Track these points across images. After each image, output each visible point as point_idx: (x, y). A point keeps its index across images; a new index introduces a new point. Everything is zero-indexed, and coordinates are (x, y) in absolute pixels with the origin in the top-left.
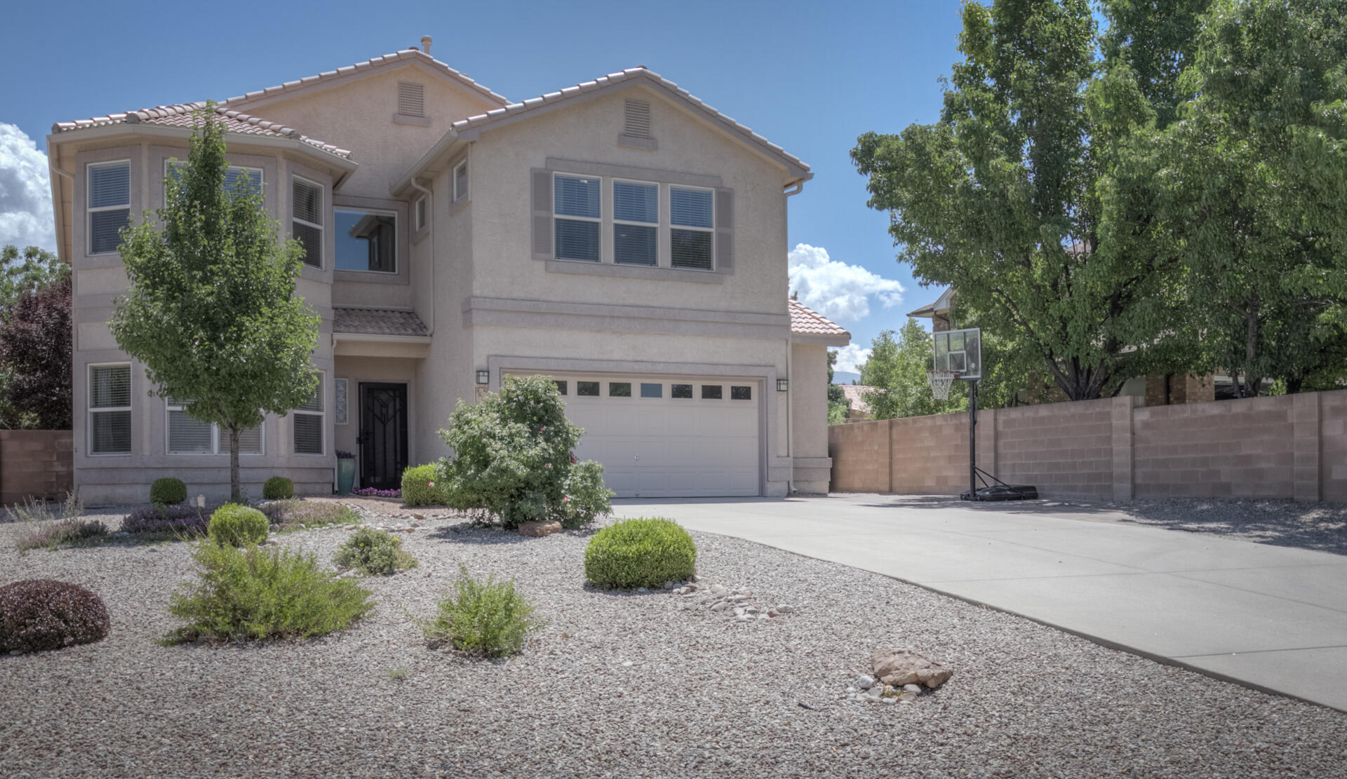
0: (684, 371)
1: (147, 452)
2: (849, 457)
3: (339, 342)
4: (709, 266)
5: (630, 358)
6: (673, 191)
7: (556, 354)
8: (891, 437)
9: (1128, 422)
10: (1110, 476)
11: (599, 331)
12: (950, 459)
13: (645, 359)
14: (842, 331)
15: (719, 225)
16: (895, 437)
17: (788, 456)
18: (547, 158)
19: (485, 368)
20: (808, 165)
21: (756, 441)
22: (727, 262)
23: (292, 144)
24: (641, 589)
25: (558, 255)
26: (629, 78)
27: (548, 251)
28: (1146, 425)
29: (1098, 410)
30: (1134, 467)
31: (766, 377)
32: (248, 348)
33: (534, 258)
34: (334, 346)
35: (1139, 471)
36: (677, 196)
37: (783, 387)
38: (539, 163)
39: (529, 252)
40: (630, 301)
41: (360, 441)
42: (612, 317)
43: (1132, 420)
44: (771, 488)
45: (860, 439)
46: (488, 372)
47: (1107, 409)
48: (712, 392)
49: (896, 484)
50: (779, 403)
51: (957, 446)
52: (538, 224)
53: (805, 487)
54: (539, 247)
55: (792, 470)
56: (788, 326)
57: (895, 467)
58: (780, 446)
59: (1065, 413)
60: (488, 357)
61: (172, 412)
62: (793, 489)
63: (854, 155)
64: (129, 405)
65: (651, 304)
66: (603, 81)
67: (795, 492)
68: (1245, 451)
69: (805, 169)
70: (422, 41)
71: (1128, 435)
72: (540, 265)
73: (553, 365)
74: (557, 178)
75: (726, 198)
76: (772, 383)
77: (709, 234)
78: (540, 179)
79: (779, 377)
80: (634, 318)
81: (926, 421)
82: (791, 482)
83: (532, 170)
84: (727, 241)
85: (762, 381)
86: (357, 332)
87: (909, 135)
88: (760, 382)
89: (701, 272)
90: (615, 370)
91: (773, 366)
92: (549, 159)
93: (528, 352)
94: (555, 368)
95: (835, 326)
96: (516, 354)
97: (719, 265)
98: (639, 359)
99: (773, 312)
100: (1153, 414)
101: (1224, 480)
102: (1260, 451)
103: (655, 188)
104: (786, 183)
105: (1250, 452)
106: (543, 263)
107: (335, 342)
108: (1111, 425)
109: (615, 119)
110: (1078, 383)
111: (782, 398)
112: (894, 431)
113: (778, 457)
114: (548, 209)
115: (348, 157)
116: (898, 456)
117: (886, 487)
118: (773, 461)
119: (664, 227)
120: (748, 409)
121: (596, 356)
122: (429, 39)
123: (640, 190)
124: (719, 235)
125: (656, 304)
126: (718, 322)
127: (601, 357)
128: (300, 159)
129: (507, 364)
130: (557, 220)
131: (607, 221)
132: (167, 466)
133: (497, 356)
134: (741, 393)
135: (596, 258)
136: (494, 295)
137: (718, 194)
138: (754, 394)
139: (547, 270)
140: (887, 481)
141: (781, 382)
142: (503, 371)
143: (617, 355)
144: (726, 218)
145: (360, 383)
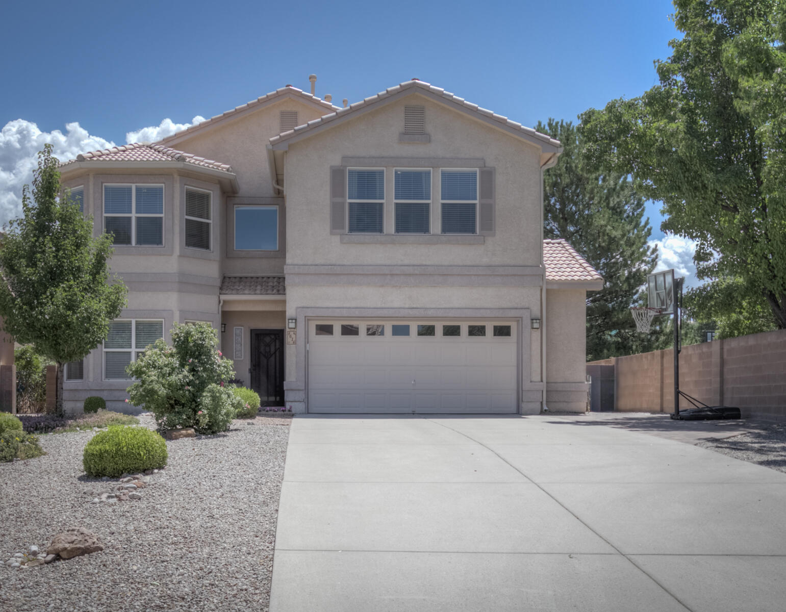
0: (450, 315)
1: (91, 380)
3: (224, 301)
4: (473, 231)
5: (407, 306)
6: (443, 174)
7: (348, 305)
8: (662, 365)
11: (382, 286)
13: (418, 306)
15: (482, 197)
16: (665, 365)
17: (542, 381)
18: (343, 158)
19: (294, 316)
21: (516, 368)
22: (489, 226)
23: (180, 165)
25: (351, 230)
26: (404, 89)
27: (343, 228)
31: (522, 318)
33: (332, 233)
34: (221, 304)
36: (447, 177)
38: (337, 161)
39: (328, 229)
40: (406, 262)
41: (250, 371)
42: (392, 275)
44: (525, 406)
45: (646, 367)
46: (296, 320)
48: (477, 331)
50: (534, 338)
52: (336, 209)
54: (336, 225)
55: (545, 392)
56: (543, 275)
57: (665, 391)
58: (534, 373)
60: (297, 308)
61: (107, 352)
62: (545, 408)
65: (424, 263)
66: (383, 95)
67: (545, 410)
69: (556, 146)
70: (310, 78)
72: (336, 239)
73: (345, 313)
74: (351, 172)
75: (488, 175)
76: (527, 322)
77: (474, 205)
78: (337, 174)
79: (533, 317)
80: (410, 275)
82: (544, 403)
83: (331, 167)
84: (489, 210)
85: (519, 320)
86: (238, 294)
88: (518, 322)
89: (468, 236)
91: (528, 309)
92: (344, 158)
93: (327, 304)
94: (346, 315)
96: (318, 306)
97: (482, 229)
98: (415, 306)
99: (529, 264)
103: (428, 173)
106: (338, 237)
107: (222, 302)
109: (396, 122)
111: (536, 335)
112: (665, 360)
113: (531, 382)
114: (343, 196)
115: (228, 170)
116: (667, 381)
117: (658, 408)
118: (527, 385)
119: (436, 202)
120: (508, 344)
121: (379, 306)
122: (314, 77)
123: (418, 175)
124: (482, 205)
125: (428, 263)
126: (479, 275)
127: (383, 306)
128: (189, 174)
129: (310, 313)
130: (350, 204)
131: (389, 202)
132: (103, 388)
133: (303, 308)
134: (502, 331)
135: (381, 231)
136: (301, 263)
137: (482, 173)
138: (514, 331)
139: (342, 242)
140: (659, 401)
141: (534, 321)
142: (308, 319)
143: (396, 304)
144: (489, 191)
145: (251, 330)
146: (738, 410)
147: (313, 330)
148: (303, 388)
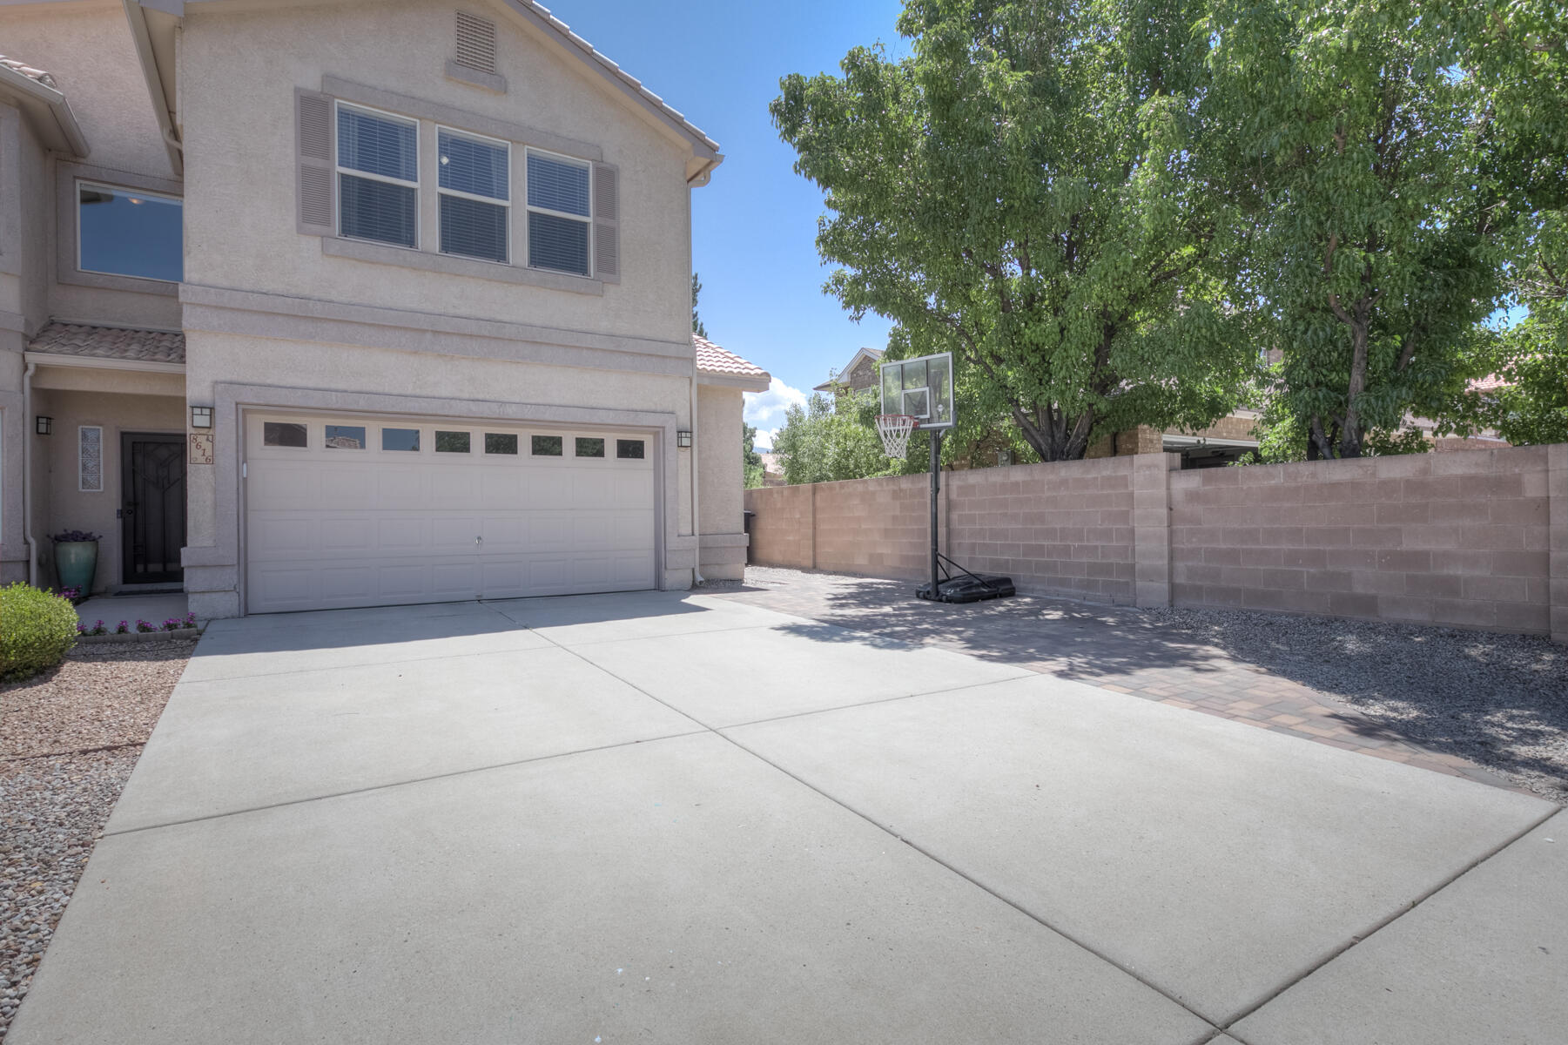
0: (548, 417)
2: (766, 525)
4: (583, 270)
5: (466, 396)
6: (531, 159)
7: (341, 386)
8: (814, 504)
9: (1163, 492)
10: (1130, 570)
11: (415, 353)
12: (886, 533)
13: (488, 397)
14: (759, 372)
15: (598, 214)
16: (819, 503)
17: (693, 535)
18: (325, 77)
19: (207, 401)
20: (717, 144)
21: (652, 514)
22: (610, 265)
25: (346, 230)
27: (327, 222)
28: (1192, 497)
29: (1106, 473)
30: (1171, 558)
31: (664, 428)
33: (300, 230)
35: (1180, 565)
36: (536, 164)
37: (686, 442)
38: (311, 80)
39: (292, 219)
40: (463, 311)
41: (122, 514)
42: (435, 332)
43: (1168, 488)
44: (671, 576)
45: (779, 505)
46: (212, 409)
47: (1122, 472)
48: (590, 448)
49: (820, 560)
50: (681, 464)
51: (895, 518)
52: (310, 178)
53: (715, 572)
54: (310, 213)
55: (698, 549)
56: (693, 361)
57: (819, 540)
58: (683, 522)
59: (1052, 477)
60: (216, 383)
62: (699, 578)
65: (499, 317)
67: (701, 582)
68: (1408, 545)
69: (716, 148)
71: (1164, 511)
72: (312, 243)
73: (334, 401)
74: (345, 115)
75: (608, 176)
76: (671, 436)
77: (585, 225)
78: (311, 108)
79: (681, 428)
80: (471, 336)
81: (854, 486)
82: (697, 569)
83: (297, 90)
84: (609, 237)
85: (658, 432)
86: (76, 354)
88: (656, 434)
89: (575, 278)
90: (439, 412)
91: (672, 413)
92: (328, 78)
93: (292, 380)
94: (338, 407)
95: (752, 367)
96: (269, 381)
97: (599, 269)
98: (481, 396)
99: (674, 340)
100: (1206, 481)
101: (1359, 589)
102: (1450, 546)
103: (504, 152)
104: (689, 177)
105: (1421, 546)
106: (317, 241)
108: (1131, 495)
109: (439, 38)
110: (1053, 437)
111: (684, 455)
112: (818, 497)
113: (679, 536)
114: (326, 155)
115: (41, 79)
116: (822, 527)
117: (809, 563)
118: (672, 542)
119: (518, 207)
120: (639, 472)
121: (410, 391)
123: (482, 149)
124: (598, 228)
125: (506, 318)
126: (596, 349)
127: (418, 392)
129: (249, 396)
130: (344, 177)
131: (429, 187)
133: (231, 383)
134: (630, 450)
135: (411, 242)
136: (225, 284)
137: (598, 170)
138: (648, 450)
139: (324, 250)
140: (811, 553)
141: (683, 434)
142: (243, 411)
143: (445, 391)
144: (608, 206)
145: (123, 434)
147: (257, 434)
148: (235, 562)
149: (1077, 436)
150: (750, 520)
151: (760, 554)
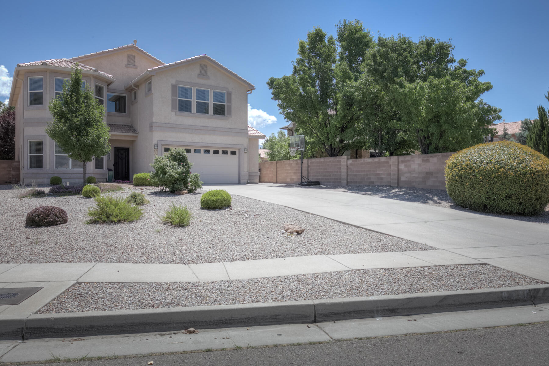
0: (216, 146)
1: (48, 168)
2: (264, 172)
3: (112, 135)
4: (224, 115)
5: (201, 142)
6: (214, 92)
7: (178, 140)
8: (277, 166)
9: (346, 163)
10: (341, 179)
11: (191, 133)
12: (295, 173)
13: (205, 142)
14: (263, 135)
15: (228, 102)
16: (278, 166)
17: (247, 172)
18: (176, 81)
19: (156, 144)
20: (254, 85)
21: (238, 167)
22: (230, 113)
23: (96, 73)
24: (217, 209)
25: (179, 110)
26: (201, 57)
27: (176, 109)
28: (351, 164)
29: (338, 159)
30: (347, 176)
32: (90, 138)
33: (172, 111)
35: (349, 177)
36: (215, 93)
37: (246, 151)
38: (173, 82)
39: (170, 109)
40: (200, 124)
41: (114, 165)
42: (195, 129)
43: (347, 163)
44: (242, 181)
45: (267, 167)
46: (158, 145)
47: (340, 159)
48: (225, 152)
49: (278, 180)
50: (244, 156)
51: (296, 169)
52: (173, 101)
53: (252, 181)
54: (173, 108)
55: (248, 176)
56: (248, 133)
57: (278, 175)
58: (245, 169)
59: (328, 160)
60: (158, 141)
61: (56, 156)
62: (248, 181)
63: (268, 83)
64: (42, 153)
66: (194, 58)
68: (378, 172)
69: (253, 87)
70: (134, 41)
71: (346, 167)
72: (173, 113)
74: (179, 87)
75: (229, 94)
76: (243, 150)
77: (224, 105)
78: (174, 87)
79: (245, 148)
80: (202, 130)
81: (287, 162)
82: (248, 179)
83: (171, 84)
84: (230, 108)
85: (240, 149)
86: (115, 132)
87: (284, 79)
88: (239, 150)
89: (222, 116)
90: (196, 145)
91: (243, 145)
93: (170, 140)
95: (261, 133)
96: (166, 140)
97: (228, 114)
98: (203, 142)
99: (243, 128)
100: (353, 161)
101: (372, 180)
102: (382, 172)
103: (208, 91)
104: (248, 90)
105: (379, 172)
108: (341, 164)
109: (197, 70)
110: (332, 152)
111: (245, 154)
112: (278, 165)
114: (176, 96)
115: (112, 77)
116: (279, 172)
117: (275, 181)
118: (243, 173)
119: (211, 103)
120: (236, 157)
121: (190, 141)
122: (136, 41)
123: (204, 91)
124: (228, 105)
125: (208, 126)
126: (227, 132)
127: (192, 141)
128: (98, 78)
129: (163, 143)
130: (179, 100)
131: (194, 100)
132: (56, 172)
133: (160, 140)
134: (233, 153)
135: (191, 111)
136: (159, 122)
137: (228, 93)
138: (237, 153)
139: (176, 114)
140: (276, 179)
142: (162, 145)
143: (197, 141)
144: (229, 100)
145: (114, 147)
146: (319, 182)
147: (163, 150)
149: (336, 151)
150: (260, 170)
151: (262, 180)
